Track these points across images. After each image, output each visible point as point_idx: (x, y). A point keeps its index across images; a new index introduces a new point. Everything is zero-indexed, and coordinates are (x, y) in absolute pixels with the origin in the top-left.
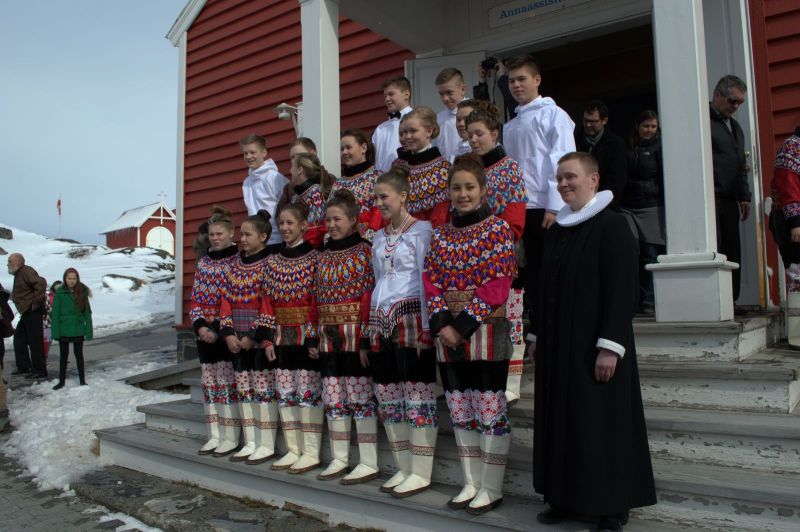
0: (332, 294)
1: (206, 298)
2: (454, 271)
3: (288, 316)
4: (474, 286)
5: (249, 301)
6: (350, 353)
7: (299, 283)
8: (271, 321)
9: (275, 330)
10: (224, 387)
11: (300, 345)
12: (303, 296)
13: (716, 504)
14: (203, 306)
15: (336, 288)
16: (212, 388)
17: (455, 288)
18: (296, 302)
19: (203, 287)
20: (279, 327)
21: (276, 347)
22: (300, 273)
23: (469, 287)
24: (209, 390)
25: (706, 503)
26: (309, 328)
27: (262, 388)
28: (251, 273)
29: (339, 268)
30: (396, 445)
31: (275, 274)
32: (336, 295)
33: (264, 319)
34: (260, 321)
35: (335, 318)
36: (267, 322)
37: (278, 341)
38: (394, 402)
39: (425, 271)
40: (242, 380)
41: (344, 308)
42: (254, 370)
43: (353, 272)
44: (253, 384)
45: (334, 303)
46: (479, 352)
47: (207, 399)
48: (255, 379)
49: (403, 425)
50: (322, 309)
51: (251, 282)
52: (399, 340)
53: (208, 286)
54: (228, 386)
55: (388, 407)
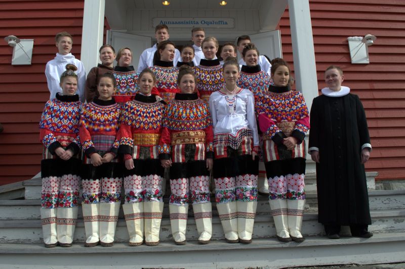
0: (180, 125)
1: (58, 128)
2: (284, 112)
3: (146, 139)
4: (296, 120)
5: (110, 130)
6: (201, 161)
7: (154, 118)
8: (132, 142)
9: (132, 149)
10: (69, 194)
11: (153, 159)
12: (157, 127)
13: (387, 221)
14: (56, 133)
15: (193, 121)
17: (286, 120)
18: (152, 130)
19: (56, 120)
20: (136, 147)
21: (134, 160)
22: (155, 112)
23: (293, 120)
24: (53, 198)
25: (383, 221)
26: (165, 147)
27: (113, 191)
28: (108, 112)
29: (195, 110)
30: (230, 216)
31: (135, 112)
32: (194, 126)
33: (126, 140)
34: (123, 142)
35: (194, 139)
36: (129, 142)
37: (135, 156)
38: (232, 189)
39: (263, 113)
40: (95, 186)
41: (199, 133)
42: (109, 178)
43: (202, 114)
44: (106, 188)
45: (192, 130)
46: (299, 153)
47: (49, 205)
48: (108, 184)
49: (234, 203)
50: (181, 134)
51: (110, 118)
52: (242, 150)
53: (61, 119)
54: (73, 193)
55: (229, 192)
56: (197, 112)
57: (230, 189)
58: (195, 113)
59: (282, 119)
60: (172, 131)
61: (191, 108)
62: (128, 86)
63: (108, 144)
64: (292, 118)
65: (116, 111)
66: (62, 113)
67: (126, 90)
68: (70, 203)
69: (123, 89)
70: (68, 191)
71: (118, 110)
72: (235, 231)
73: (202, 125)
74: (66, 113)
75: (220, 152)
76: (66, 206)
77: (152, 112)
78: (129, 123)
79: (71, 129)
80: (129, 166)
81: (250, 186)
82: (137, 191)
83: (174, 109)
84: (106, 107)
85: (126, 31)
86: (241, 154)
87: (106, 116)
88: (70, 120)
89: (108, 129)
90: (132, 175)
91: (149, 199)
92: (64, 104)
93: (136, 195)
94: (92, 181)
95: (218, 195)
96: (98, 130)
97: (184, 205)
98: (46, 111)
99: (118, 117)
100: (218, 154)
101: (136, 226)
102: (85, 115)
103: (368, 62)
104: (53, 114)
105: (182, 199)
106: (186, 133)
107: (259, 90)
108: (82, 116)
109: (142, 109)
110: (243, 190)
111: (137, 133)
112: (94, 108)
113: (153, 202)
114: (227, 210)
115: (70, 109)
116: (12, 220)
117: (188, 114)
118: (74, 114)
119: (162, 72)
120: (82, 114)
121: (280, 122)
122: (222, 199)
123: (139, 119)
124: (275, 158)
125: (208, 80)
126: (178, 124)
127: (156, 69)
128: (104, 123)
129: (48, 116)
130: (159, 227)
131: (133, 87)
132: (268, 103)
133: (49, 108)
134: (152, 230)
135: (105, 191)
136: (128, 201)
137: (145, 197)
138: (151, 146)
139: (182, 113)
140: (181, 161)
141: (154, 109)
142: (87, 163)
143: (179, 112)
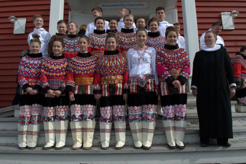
0: (106, 72)
1: (29, 74)
2: (173, 63)
3: (83, 81)
4: (181, 69)
5: (60, 76)
7: (88, 67)
8: (73, 83)
9: (74, 88)
10: (35, 116)
11: (89, 95)
14: (27, 78)
15: (114, 69)
16: (28, 117)
17: (175, 69)
19: (27, 69)
20: (77, 86)
22: (89, 63)
23: (179, 69)
24: (26, 119)
26: (98, 86)
27: (62, 114)
28: (59, 64)
29: (115, 62)
30: (137, 131)
31: (76, 64)
32: (114, 72)
33: (70, 82)
34: (68, 83)
35: (114, 81)
36: (71, 84)
37: (76, 92)
38: (139, 113)
39: (160, 63)
40: (50, 111)
41: (118, 77)
42: (59, 106)
43: (121, 64)
44: (57, 112)
45: (113, 75)
46: (183, 90)
47: (23, 123)
48: (59, 110)
49: (141, 122)
50: (106, 78)
51: (60, 68)
52: (147, 88)
53: (30, 69)
54: (37, 115)
55: (137, 115)
56: (117, 63)
57: (138, 114)
58: (116, 63)
59: (172, 68)
60: (101, 76)
61: (113, 60)
62: (75, 47)
63: (58, 85)
64: (179, 68)
65: (64, 63)
66: (31, 64)
67: (73, 50)
68: (35, 122)
69: (72, 49)
70: (34, 114)
71: (66, 63)
72: (140, 141)
73: (120, 71)
74: (33, 65)
75: (133, 90)
76: (33, 124)
77: (87, 63)
78: (72, 72)
79: (36, 75)
80: (71, 98)
81: (152, 111)
82: (78, 115)
83: (102, 62)
84: (58, 60)
85: (81, 11)
86: (147, 91)
87: (57, 67)
88: (36, 69)
89: (58, 75)
90: (74, 104)
91: (86, 119)
92: (33, 59)
93: (77, 117)
94: (49, 108)
95: (130, 117)
96: (52, 76)
97: (108, 123)
98: (21, 64)
99: (65, 67)
100: (131, 91)
101: (77, 137)
102: (44, 66)
103: (234, 29)
104: (25, 66)
105: (107, 119)
106: (109, 77)
107: (158, 48)
108: (43, 67)
109: (81, 62)
110: (147, 115)
111: (78, 77)
112: (50, 61)
113: (88, 122)
114: (135, 127)
115: (36, 62)
116: (5, 130)
117: (111, 64)
118: (38, 65)
119: (97, 37)
120: (43, 65)
121: (170, 70)
122: (133, 119)
123: (78, 68)
124: (166, 94)
125: (126, 42)
126: (104, 71)
127: (93, 36)
129: (22, 67)
130: (92, 137)
131: (77, 48)
132: (163, 57)
133: (23, 62)
134: (88, 139)
135: (57, 114)
136: (73, 120)
137: (83, 118)
138: (87, 86)
139: (107, 63)
140: (107, 95)
141: (88, 61)
142: (46, 96)
143: (105, 63)
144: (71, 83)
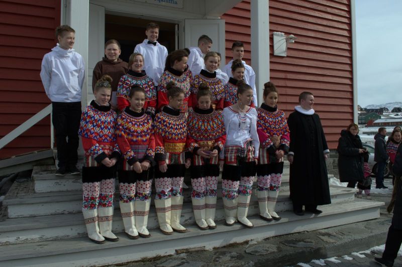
1: (101, 137)
2: (275, 129)
3: (177, 148)
5: (146, 140)
9: (165, 156)
10: (111, 195)
15: (210, 133)
17: (276, 135)
20: (168, 154)
21: (167, 165)
27: (148, 191)
29: (211, 123)
33: (160, 149)
34: (158, 150)
35: (211, 147)
37: (167, 161)
39: (261, 128)
42: (145, 181)
43: (217, 125)
44: (142, 190)
45: (210, 140)
48: (144, 186)
50: (201, 143)
51: (145, 129)
52: (248, 157)
53: (102, 129)
58: (212, 126)
59: (274, 134)
61: (208, 121)
64: (280, 134)
65: (148, 121)
66: (103, 123)
68: (111, 203)
71: (150, 121)
75: (231, 159)
78: (163, 135)
79: (110, 138)
82: (167, 190)
83: (194, 122)
84: (139, 118)
86: (247, 161)
88: (109, 130)
89: (144, 139)
90: (163, 177)
91: (175, 195)
92: (102, 114)
93: (166, 193)
96: (137, 141)
100: (229, 160)
101: (166, 217)
102: (123, 126)
104: (95, 124)
105: (201, 194)
106: (205, 143)
110: (246, 188)
111: (171, 142)
112: (130, 120)
117: (206, 127)
121: (272, 136)
123: (171, 131)
124: (266, 163)
128: (141, 134)
131: (149, 93)
132: (264, 121)
135: (141, 192)
136: (160, 198)
137: (172, 194)
138: (179, 154)
139: (201, 126)
140: (201, 164)
143: (198, 125)
144: (162, 150)
